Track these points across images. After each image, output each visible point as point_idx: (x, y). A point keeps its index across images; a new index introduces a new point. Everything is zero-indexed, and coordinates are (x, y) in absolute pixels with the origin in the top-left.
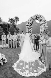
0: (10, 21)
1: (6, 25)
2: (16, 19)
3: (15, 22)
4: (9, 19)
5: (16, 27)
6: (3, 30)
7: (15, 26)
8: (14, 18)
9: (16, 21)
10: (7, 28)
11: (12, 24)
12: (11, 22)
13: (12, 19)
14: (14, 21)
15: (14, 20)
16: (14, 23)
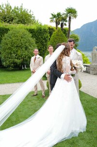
0: (54, 19)
1: (44, 30)
2: (69, 13)
3: (66, 21)
4: (52, 15)
5: (69, 33)
6: (36, 43)
7: (66, 32)
9: (70, 18)
10: (47, 37)
11: (59, 26)
12: (57, 23)
13: (59, 14)
14: (64, 20)
15: (64, 16)
16: (65, 24)
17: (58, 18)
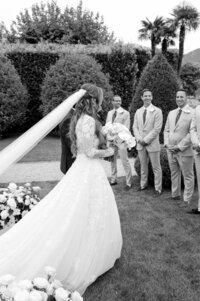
0: (149, 32)
1: (128, 55)
2: (182, 17)
3: (175, 36)
4: (145, 23)
5: (180, 61)
6: (111, 82)
7: (175, 59)
8: (173, 18)
9: (183, 29)
10: (133, 70)
11: (159, 47)
12: (154, 41)
13: (158, 22)
14: (170, 32)
15: (169, 25)
16: (172, 43)
17: (157, 30)
